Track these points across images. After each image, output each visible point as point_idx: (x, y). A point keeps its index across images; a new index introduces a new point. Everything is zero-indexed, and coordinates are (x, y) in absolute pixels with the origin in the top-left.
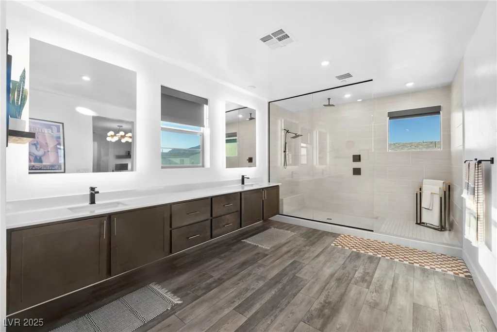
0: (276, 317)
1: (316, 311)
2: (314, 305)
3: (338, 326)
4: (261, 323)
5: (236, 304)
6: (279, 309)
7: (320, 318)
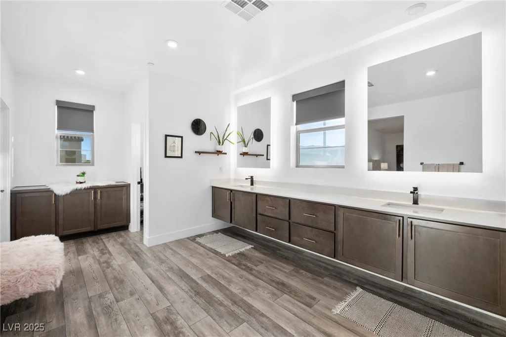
0: (186, 292)
1: (174, 319)
2: (183, 321)
3: (146, 328)
4: (185, 284)
5: (213, 276)
6: (193, 295)
7: (164, 318)
